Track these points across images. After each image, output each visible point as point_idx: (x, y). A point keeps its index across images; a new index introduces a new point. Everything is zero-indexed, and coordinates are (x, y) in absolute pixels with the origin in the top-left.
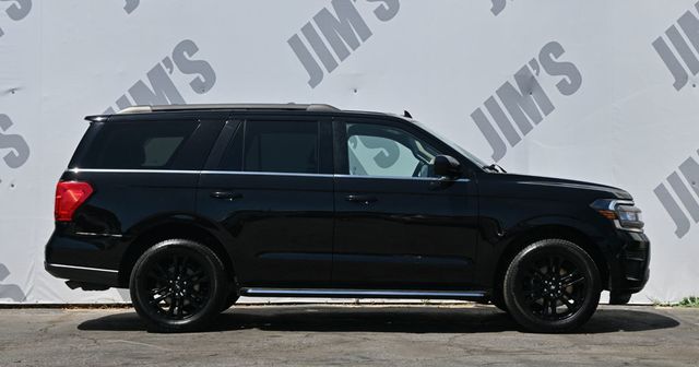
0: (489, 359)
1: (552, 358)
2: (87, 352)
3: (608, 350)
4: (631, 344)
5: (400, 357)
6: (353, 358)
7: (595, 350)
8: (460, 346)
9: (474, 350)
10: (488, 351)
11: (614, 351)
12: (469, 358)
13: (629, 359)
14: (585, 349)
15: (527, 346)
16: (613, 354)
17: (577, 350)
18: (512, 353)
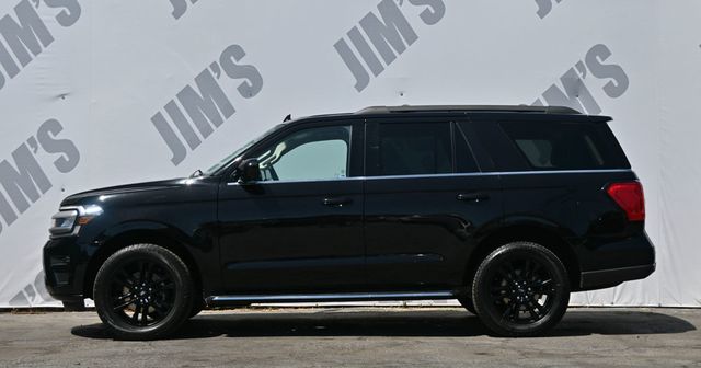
0: (546, 362)
1: (610, 361)
2: (143, 355)
3: (663, 353)
4: (686, 347)
5: (455, 360)
6: (408, 361)
7: (650, 353)
8: (514, 349)
9: (529, 353)
10: (542, 354)
11: (668, 354)
12: (524, 361)
13: (686, 362)
14: (640, 351)
15: (582, 349)
16: (670, 357)
17: (632, 352)
18: (567, 357)
